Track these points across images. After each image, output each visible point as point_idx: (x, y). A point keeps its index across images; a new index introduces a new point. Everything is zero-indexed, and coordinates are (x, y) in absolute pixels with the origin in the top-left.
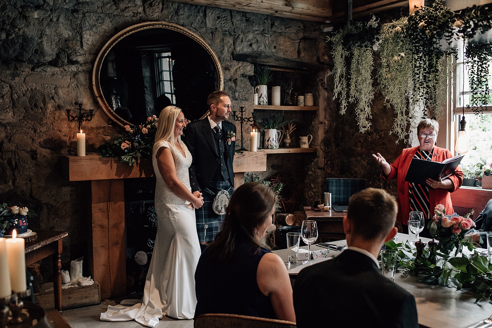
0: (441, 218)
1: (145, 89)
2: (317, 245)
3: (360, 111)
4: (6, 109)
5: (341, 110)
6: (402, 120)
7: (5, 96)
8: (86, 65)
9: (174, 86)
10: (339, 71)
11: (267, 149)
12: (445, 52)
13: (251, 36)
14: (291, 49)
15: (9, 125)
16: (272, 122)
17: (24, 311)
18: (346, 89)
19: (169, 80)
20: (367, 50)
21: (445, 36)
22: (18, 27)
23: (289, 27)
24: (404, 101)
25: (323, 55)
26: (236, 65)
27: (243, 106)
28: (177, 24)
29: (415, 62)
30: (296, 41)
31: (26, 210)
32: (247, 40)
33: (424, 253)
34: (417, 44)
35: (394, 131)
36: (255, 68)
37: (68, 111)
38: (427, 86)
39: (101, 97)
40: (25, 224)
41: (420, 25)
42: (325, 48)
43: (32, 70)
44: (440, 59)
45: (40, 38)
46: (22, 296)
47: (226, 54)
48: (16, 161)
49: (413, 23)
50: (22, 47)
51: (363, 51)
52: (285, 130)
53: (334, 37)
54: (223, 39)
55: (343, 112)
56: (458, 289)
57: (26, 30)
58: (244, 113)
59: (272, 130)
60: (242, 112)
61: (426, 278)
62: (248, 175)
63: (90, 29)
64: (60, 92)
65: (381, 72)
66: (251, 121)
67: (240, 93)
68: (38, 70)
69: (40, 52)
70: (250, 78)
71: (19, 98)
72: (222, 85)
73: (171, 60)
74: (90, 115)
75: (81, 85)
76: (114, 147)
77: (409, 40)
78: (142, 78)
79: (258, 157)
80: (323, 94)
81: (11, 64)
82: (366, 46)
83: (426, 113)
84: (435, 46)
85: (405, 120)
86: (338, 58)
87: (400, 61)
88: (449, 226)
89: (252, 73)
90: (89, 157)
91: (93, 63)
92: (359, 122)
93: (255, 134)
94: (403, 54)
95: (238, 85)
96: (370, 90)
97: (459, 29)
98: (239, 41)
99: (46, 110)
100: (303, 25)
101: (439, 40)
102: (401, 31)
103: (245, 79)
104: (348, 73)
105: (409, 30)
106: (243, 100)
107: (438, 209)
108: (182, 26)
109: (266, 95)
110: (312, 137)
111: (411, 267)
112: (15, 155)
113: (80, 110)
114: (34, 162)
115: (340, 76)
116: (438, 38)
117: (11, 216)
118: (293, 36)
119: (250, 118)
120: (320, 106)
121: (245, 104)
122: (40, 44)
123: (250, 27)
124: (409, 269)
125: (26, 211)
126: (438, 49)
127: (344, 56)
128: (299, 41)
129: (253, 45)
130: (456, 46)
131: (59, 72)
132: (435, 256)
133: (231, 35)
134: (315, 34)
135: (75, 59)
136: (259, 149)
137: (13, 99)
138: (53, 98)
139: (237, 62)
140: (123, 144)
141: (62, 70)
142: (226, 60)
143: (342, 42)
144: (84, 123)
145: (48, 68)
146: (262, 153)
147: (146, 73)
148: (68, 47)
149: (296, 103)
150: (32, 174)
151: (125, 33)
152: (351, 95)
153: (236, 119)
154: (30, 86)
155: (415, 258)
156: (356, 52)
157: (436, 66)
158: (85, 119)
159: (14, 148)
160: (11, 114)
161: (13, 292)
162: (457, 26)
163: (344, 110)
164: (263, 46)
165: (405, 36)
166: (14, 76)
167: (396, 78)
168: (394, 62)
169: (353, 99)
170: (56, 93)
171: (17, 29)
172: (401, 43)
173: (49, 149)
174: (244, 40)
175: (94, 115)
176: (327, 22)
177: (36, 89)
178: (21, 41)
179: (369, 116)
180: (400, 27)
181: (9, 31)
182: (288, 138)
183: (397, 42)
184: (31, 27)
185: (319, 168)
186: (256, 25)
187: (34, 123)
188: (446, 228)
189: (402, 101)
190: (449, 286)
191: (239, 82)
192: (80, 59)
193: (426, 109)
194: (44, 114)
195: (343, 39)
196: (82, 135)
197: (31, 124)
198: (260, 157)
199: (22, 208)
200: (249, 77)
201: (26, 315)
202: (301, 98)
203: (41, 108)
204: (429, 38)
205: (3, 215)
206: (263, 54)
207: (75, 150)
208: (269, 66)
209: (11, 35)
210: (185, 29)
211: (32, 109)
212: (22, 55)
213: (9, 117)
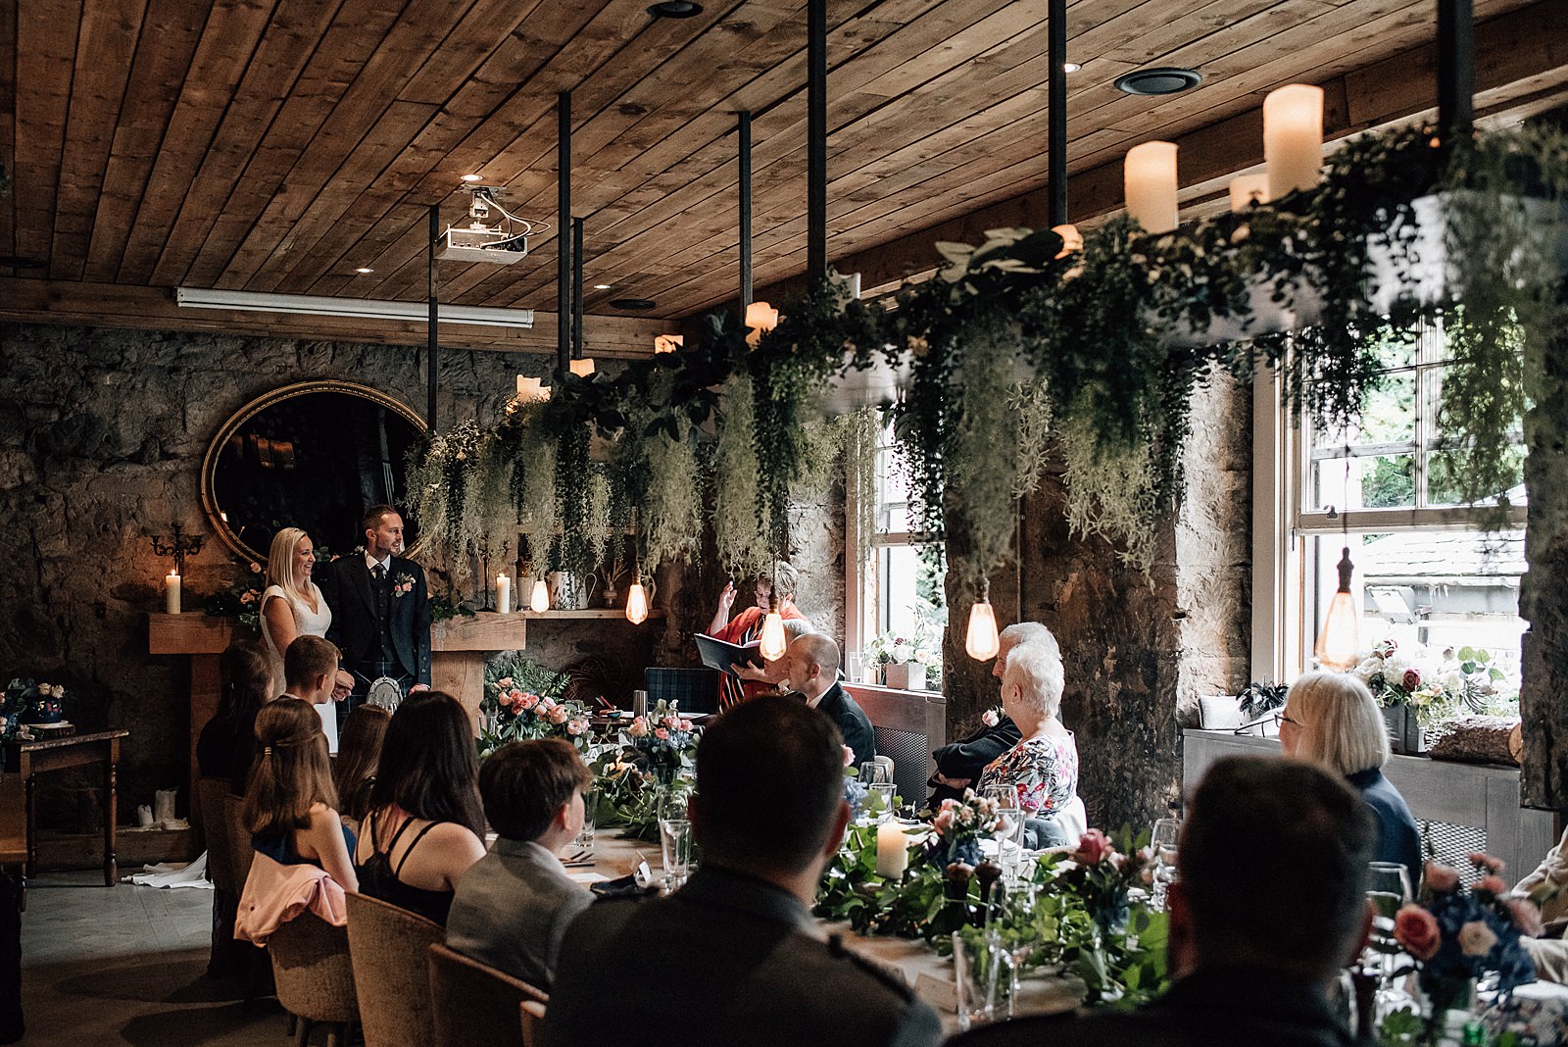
4: (57, 534)
7: (56, 514)
8: (191, 461)
15: (61, 561)
22: (79, 401)
28: (359, 383)
31: (61, 689)
37: (156, 539)
39: (215, 514)
40: (56, 709)
43: (99, 471)
45: (114, 418)
48: (71, 619)
50: (85, 434)
57: (91, 405)
63: (199, 399)
64: (146, 503)
68: (110, 471)
69: (114, 440)
71: (77, 516)
74: (196, 545)
75: (183, 494)
76: (231, 599)
79: (508, 624)
81: (65, 461)
90: (185, 614)
91: (202, 455)
93: (505, 580)
98: (488, 406)
99: (122, 536)
108: (372, 385)
110: (655, 589)
112: (69, 610)
113: (179, 535)
114: (99, 621)
122: (114, 427)
131: (145, 474)
133: (470, 395)
135: (172, 451)
137: (67, 518)
138: (134, 516)
140: (245, 595)
141: (150, 469)
144: (187, 558)
145: (127, 467)
146: (516, 616)
148: (161, 432)
150: (96, 642)
154: (97, 496)
158: (187, 551)
159: (68, 598)
160: (64, 542)
166: (70, 480)
170: (140, 507)
171: (77, 405)
173: (126, 600)
175: (204, 545)
177: (106, 500)
178: (82, 423)
181: (64, 407)
182: (611, 588)
184: (100, 400)
185: (670, 650)
187: (102, 557)
192: (182, 450)
194: (119, 542)
196: (174, 578)
197: (97, 559)
198: (511, 623)
199: (55, 687)
203: (113, 533)
207: (160, 603)
209: (68, 414)
210: (373, 391)
211: (99, 533)
212: (85, 447)
213: (61, 546)
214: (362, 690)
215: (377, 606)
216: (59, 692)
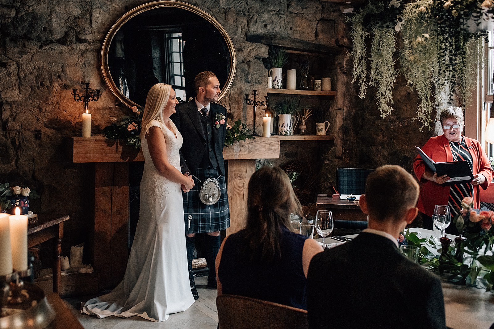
0: (469, 213)
1: (153, 70)
2: (332, 238)
3: (380, 95)
4: (12, 87)
5: (360, 93)
6: (426, 106)
7: (12, 74)
8: (94, 44)
9: (184, 68)
10: (359, 52)
11: (280, 135)
12: (474, 35)
13: (265, 17)
14: (308, 31)
15: (14, 104)
16: (286, 107)
17: (24, 292)
18: (365, 72)
19: (179, 62)
20: (388, 31)
21: (473, 16)
22: (28, 5)
23: (306, 8)
24: (429, 86)
25: (342, 37)
26: (249, 46)
27: (256, 89)
28: (189, 3)
29: (441, 43)
30: (314, 23)
31: (29, 190)
32: (262, 20)
33: (449, 249)
34: (442, 24)
35: (418, 117)
36: (270, 49)
37: (75, 91)
38: (454, 69)
39: (108, 76)
40: (26, 205)
41: (446, 5)
42: (344, 30)
43: (39, 48)
44: (469, 41)
45: (49, 16)
46: (22, 275)
47: (240, 34)
48: (20, 140)
49: (438, 3)
50: (31, 25)
51: (384, 33)
52: (301, 116)
53: (354, 18)
54: (237, 19)
55: (362, 95)
56: (488, 290)
57: (35, 7)
58: (257, 97)
59: (286, 115)
60: (255, 95)
61: (452, 277)
62: (259, 162)
63: (99, 7)
64: (68, 70)
65: (403, 53)
66: (264, 106)
67: (253, 75)
68: (46, 48)
69: (48, 30)
70: (265, 60)
71: (25, 76)
72: (235, 67)
73: (181, 41)
74: (96, 95)
75: (89, 64)
76: (120, 128)
77: (434, 20)
78: (151, 59)
79: (271, 144)
80: (342, 78)
81: (19, 41)
82: (388, 27)
83: (452, 97)
84: (462, 27)
85: (430, 106)
86: (358, 39)
87: (424, 43)
88: (478, 220)
89: (266, 55)
90: (93, 138)
91: (101, 41)
92: (379, 106)
93: (268, 119)
94: (427, 35)
95: (251, 67)
96: (392, 73)
97: (488, 9)
98: (253, 21)
99: (52, 89)
100: (321, 6)
101: (466, 21)
102: (425, 11)
103: (259, 62)
104: (368, 55)
105: (434, 10)
106: (256, 83)
107: (465, 202)
108: (195, 5)
109: (281, 79)
110: (329, 124)
111: (435, 265)
112: (19, 134)
113: (87, 89)
114: (38, 142)
115: (359, 58)
116: (465, 19)
117: (13, 197)
118: (310, 17)
119: (263, 102)
120: (338, 91)
121: (258, 87)
122: (49, 22)
123: (265, 7)
124: (433, 266)
125: (28, 192)
126: (465, 30)
127: (364, 37)
128: (317, 22)
129: (268, 26)
130: (486, 28)
131: (67, 51)
132: (462, 253)
133: (245, 15)
134: (334, 15)
135: (83, 38)
136: (272, 135)
137: (19, 78)
138: (59, 77)
139: (251, 44)
140: (129, 126)
141: (70, 48)
142: (239, 41)
143: (362, 23)
144: (90, 103)
145: (56, 46)
146: (275, 139)
147: (156, 54)
148: (77, 25)
149: (312, 87)
150: (35, 154)
151: (136, 12)
152: (371, 77)
153: (248, 102)
154: (38, 64)
155: (440, 254)
156: (377, 34)
157: (463, 49)
158: (91, 99)
159: (18, 127)
160: (17, 92)
161: (14, 271)
162: (486, 6)
163: (364, 94)
164: (279, 27)
165: (429, 16)
166: (21, 54)
167: (419, 61)
168: (417, 43)
169: (373, 83)
170: (63, 71)
171: (27, 7)
172: (426, 24)
173: (54, 128)
174: (258, 19)
175: (101, 95)
176: (347, 2)
177: (43, 67)
178: (30, 18)
179: (390, 100)
180: (425, 7)
181: (19, 8)
182: (304, 124)
183: (420, 23)
184: (41, 5)
185: (336, 157)
186: (271, 5)
187: (40, 102)
188: (474, 223)
189: (426, 86)
190: (478, 287)
191: (252, 65)
192: (89, 37)
193: (452, 93)
194: (50, 92)
195: (364, 20)
196: (87, 115)
197: (36, 103)
198: (273, 143)
199: (24, 189)
200: (262, 59)
201: (25, 296)
202: (318, 82)
203: (47, 87)
204: (456, 19)
205: (4, 196)
206: (279, 36)
207: (79, 130)
208: (285, 48)
209: (21, 12)
210: (197, 8)
211: (38, 87)
212: (31, 32)
213: (14, 95)
214: (198, 186)
215: (206, 134)
216: (27, 192)
